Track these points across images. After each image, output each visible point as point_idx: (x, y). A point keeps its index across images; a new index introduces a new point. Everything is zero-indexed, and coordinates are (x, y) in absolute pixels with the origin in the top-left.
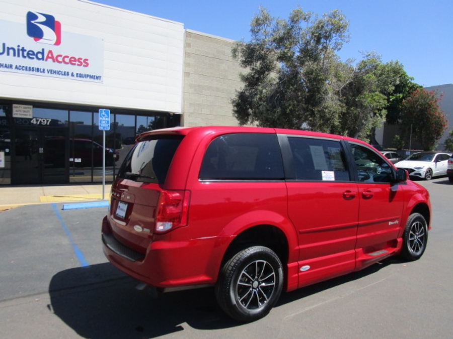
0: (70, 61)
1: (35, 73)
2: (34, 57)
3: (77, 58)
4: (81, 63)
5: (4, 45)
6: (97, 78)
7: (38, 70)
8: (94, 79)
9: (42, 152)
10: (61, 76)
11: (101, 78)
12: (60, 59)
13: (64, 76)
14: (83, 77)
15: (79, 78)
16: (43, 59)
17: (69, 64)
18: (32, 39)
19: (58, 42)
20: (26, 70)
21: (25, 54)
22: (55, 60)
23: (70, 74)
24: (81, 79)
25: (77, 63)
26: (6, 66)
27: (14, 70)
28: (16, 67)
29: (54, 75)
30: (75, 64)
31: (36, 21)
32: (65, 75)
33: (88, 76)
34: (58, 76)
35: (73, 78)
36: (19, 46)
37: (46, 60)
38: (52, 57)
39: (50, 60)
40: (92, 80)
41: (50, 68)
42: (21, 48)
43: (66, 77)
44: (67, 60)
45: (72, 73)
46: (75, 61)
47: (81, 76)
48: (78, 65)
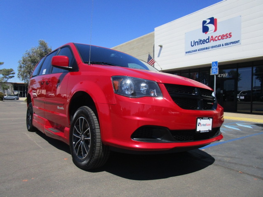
0: (222, 37)
1: (206, 50)
2: (205, 42)
3: (225, 34)
4: (227, 36)
5: (194, 41)
6: (237, 42)
7: (207, 48)
8: (235, 43)
9: (222, 93)
10: (217, 48)
11: (240, 41)
12: (216, 39)
13: (218, 48)
14: (228, 45)
15: (226, 46)
16: (209, 42)
17: (221, 40)
18: (204, 33)
19: (216, 30)
20: (202, 50)
21: (202, 43)
22: (214, 40)
23: (221, 45)
24: (228, 46)
25: (225, 37)
26: (195, 51)
27: (198, 52)
28: (198, 50)
29: (214, 48)
30: (224, 39)
31: (206, 24)
32: (219, 46)
33: (231, 43)
34: (215, 48)
35: (223, 47)
36: (199, 40)
37: (210, 42)
38: (213, 40)
39: (212, 41)
40: (234, 44)
41: (212, 46)
42: (200, 40)
43: (220, 47)
44: (220, 38)
45: (223, 44)
46: (224, 37)
47: (227, 44)
48: (226, 38)
